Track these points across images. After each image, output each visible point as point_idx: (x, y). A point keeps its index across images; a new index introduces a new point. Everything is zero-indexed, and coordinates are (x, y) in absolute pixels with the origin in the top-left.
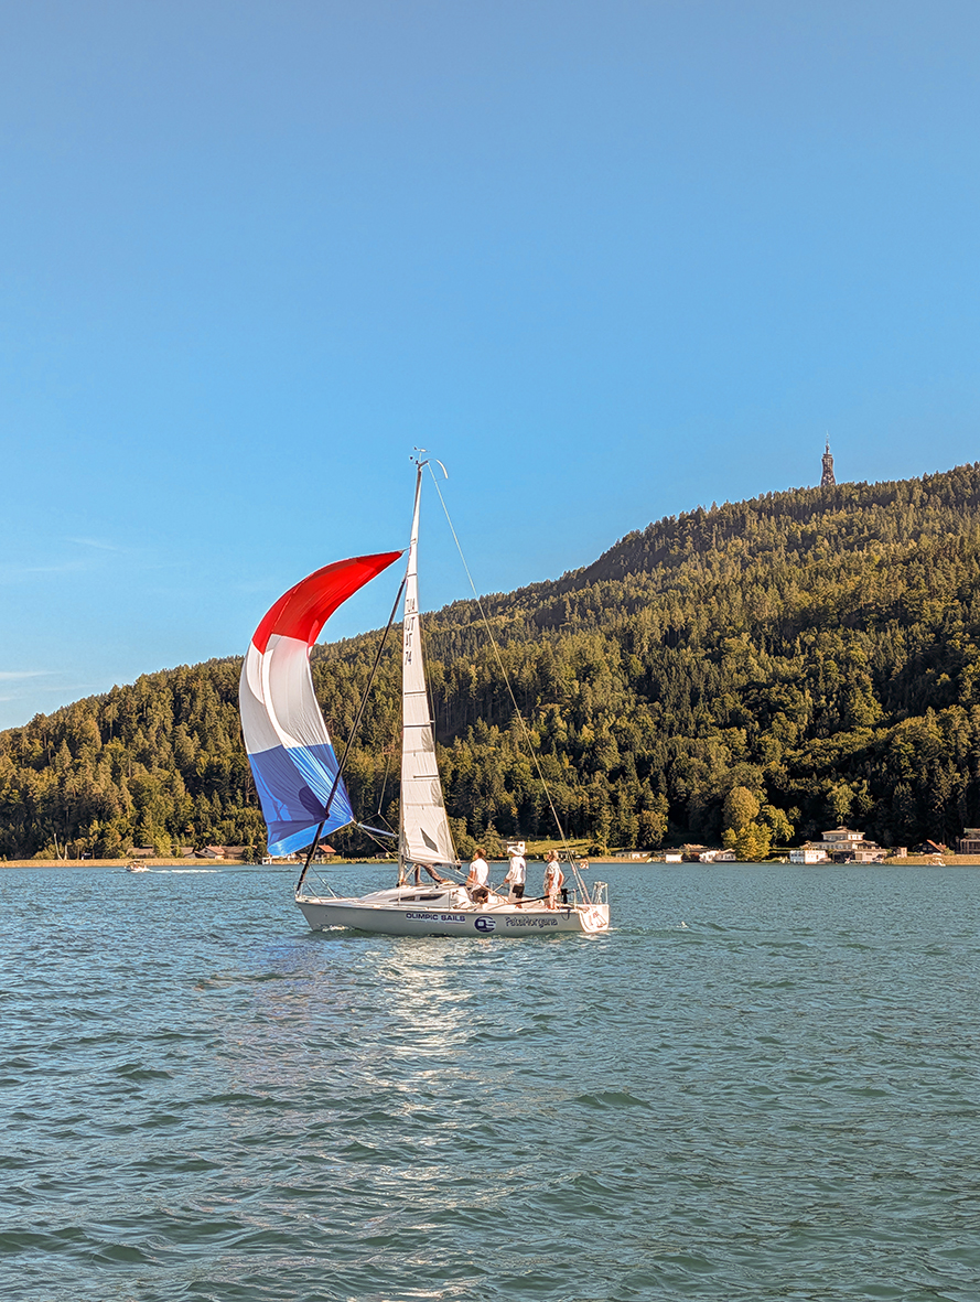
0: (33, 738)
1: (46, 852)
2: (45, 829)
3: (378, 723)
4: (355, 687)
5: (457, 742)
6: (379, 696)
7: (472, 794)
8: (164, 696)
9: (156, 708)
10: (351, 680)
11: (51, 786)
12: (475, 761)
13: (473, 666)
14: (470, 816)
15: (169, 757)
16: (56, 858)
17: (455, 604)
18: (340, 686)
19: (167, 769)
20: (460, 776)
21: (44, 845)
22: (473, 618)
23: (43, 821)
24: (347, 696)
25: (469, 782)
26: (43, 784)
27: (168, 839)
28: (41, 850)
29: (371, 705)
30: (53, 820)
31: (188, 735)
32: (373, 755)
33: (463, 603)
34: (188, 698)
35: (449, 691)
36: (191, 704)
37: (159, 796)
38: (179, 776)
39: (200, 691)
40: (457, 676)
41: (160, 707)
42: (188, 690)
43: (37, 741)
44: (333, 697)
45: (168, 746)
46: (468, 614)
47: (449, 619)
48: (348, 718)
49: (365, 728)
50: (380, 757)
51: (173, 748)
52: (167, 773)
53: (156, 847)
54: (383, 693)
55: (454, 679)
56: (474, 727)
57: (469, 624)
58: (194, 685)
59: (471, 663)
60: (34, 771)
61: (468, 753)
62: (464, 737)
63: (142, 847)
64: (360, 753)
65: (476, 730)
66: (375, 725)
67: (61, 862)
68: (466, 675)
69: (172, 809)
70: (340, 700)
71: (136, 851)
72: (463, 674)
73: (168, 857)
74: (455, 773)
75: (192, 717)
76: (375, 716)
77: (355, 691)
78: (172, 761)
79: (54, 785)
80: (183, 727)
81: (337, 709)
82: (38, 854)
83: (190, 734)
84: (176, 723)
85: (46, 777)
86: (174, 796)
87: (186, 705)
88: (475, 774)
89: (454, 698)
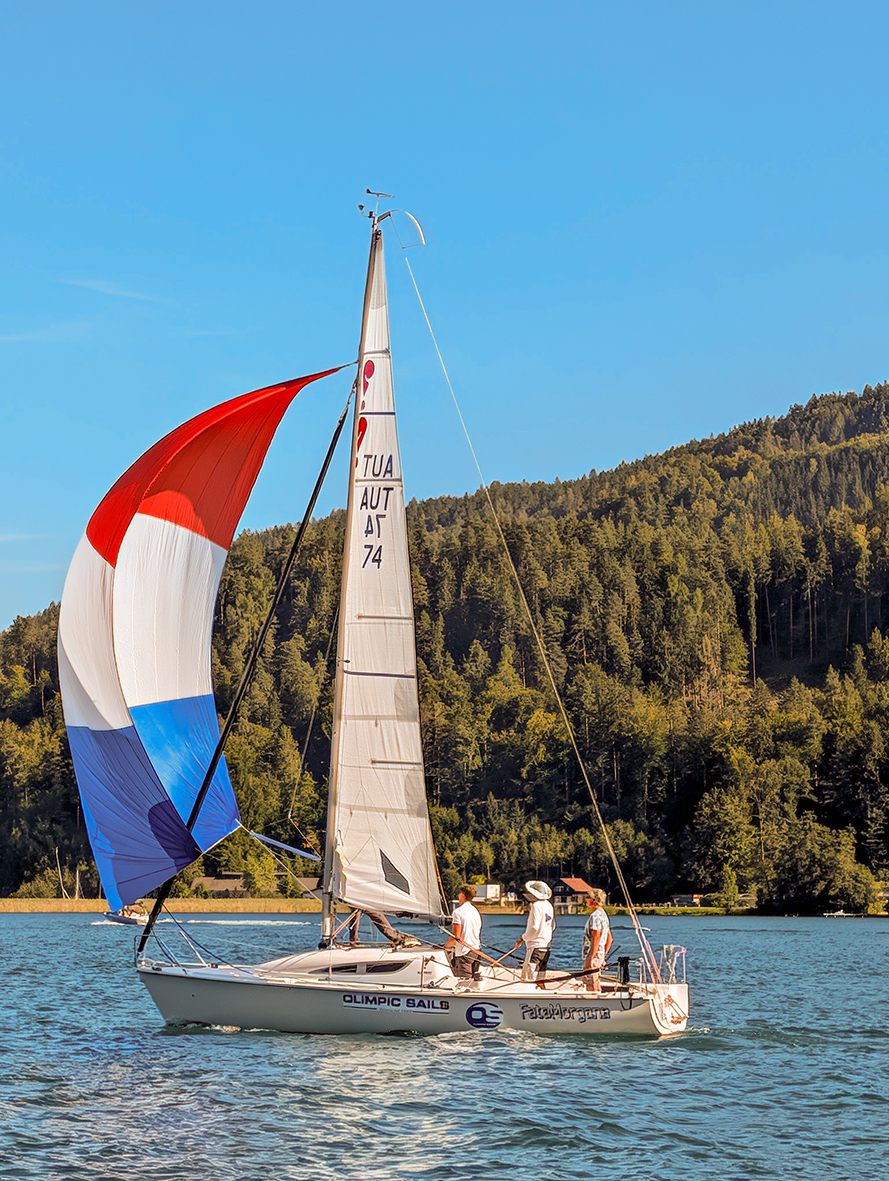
0: (12, 662)
1: (39, 882)
2: (35, 838)
3: (674, 637)
4: (629, 568)
5: (833, 678)
6: (674, 585)
7: (864, 781)
8: (258, 583)
9: (244, 606)
10: (621, 553)
11: (47, 756)
12: (869, 715)
13: (862, 528)
14: (861, 825)
15: (270, 700)
16: (59, 895)
17: (813, 404)
18: (597, 566)
19: (265, 724)
20: (840, 745)
21: (34, 871)
22: (850, 431)
23: (32, 823)
24: (612, 586)
25: (858, 757)
26: (31, 752)
27: (270, 861)
28: (31, 879)
29: (658, 603)
30: (53, 821)
31: (305, 658)
32: (666, 703)
33: (830, 401)
34: (304, 587)
35: (813, 576)
36: (310, 600)
37: (251, 778)
38: (289, 738)
39: (328, 574)
40: (830, 546)
41: (251, 604)
42: (304, 573)
43: (19, 670)
44: (583, 587)
45: (268, 680)
46: (840, 422)
47: (802, 432)
48: (615, 629)
49: (649, 648)
50: (678, 707)
51: (277, 683)
52: (265, 733)
53: (247, 875)
54: (685, 580)
55: (824, 554)
56: (865, 649)
57: (843, 444)
58: (315, 562)
59: (857, 521)
60: (15, 727)
61: (854, 699)
62: (845, 668)
63: (219, 876)
64: (639, 698)
65: (869, 653)
66: (668, 643)
67: (67, 904)
68: (848, 544)
69: (275, 802)
70: (597, 591)
71: (209, 884)
72: (843, 544)
73: (269, 896)
74: (829, 739)
75: (313, 624)
76: (667, 623)
77: (627, 576)
78: (276, 710)
79: (52, 755)
80: (296, 644)
81: (593, 611)
82: (24, 888)
83: (309, 658)
84: (283, 635)
85: (37, 738)
86: (280, 777)
87: (301, 601)
88: (869, 741)
89: (823, 589)
